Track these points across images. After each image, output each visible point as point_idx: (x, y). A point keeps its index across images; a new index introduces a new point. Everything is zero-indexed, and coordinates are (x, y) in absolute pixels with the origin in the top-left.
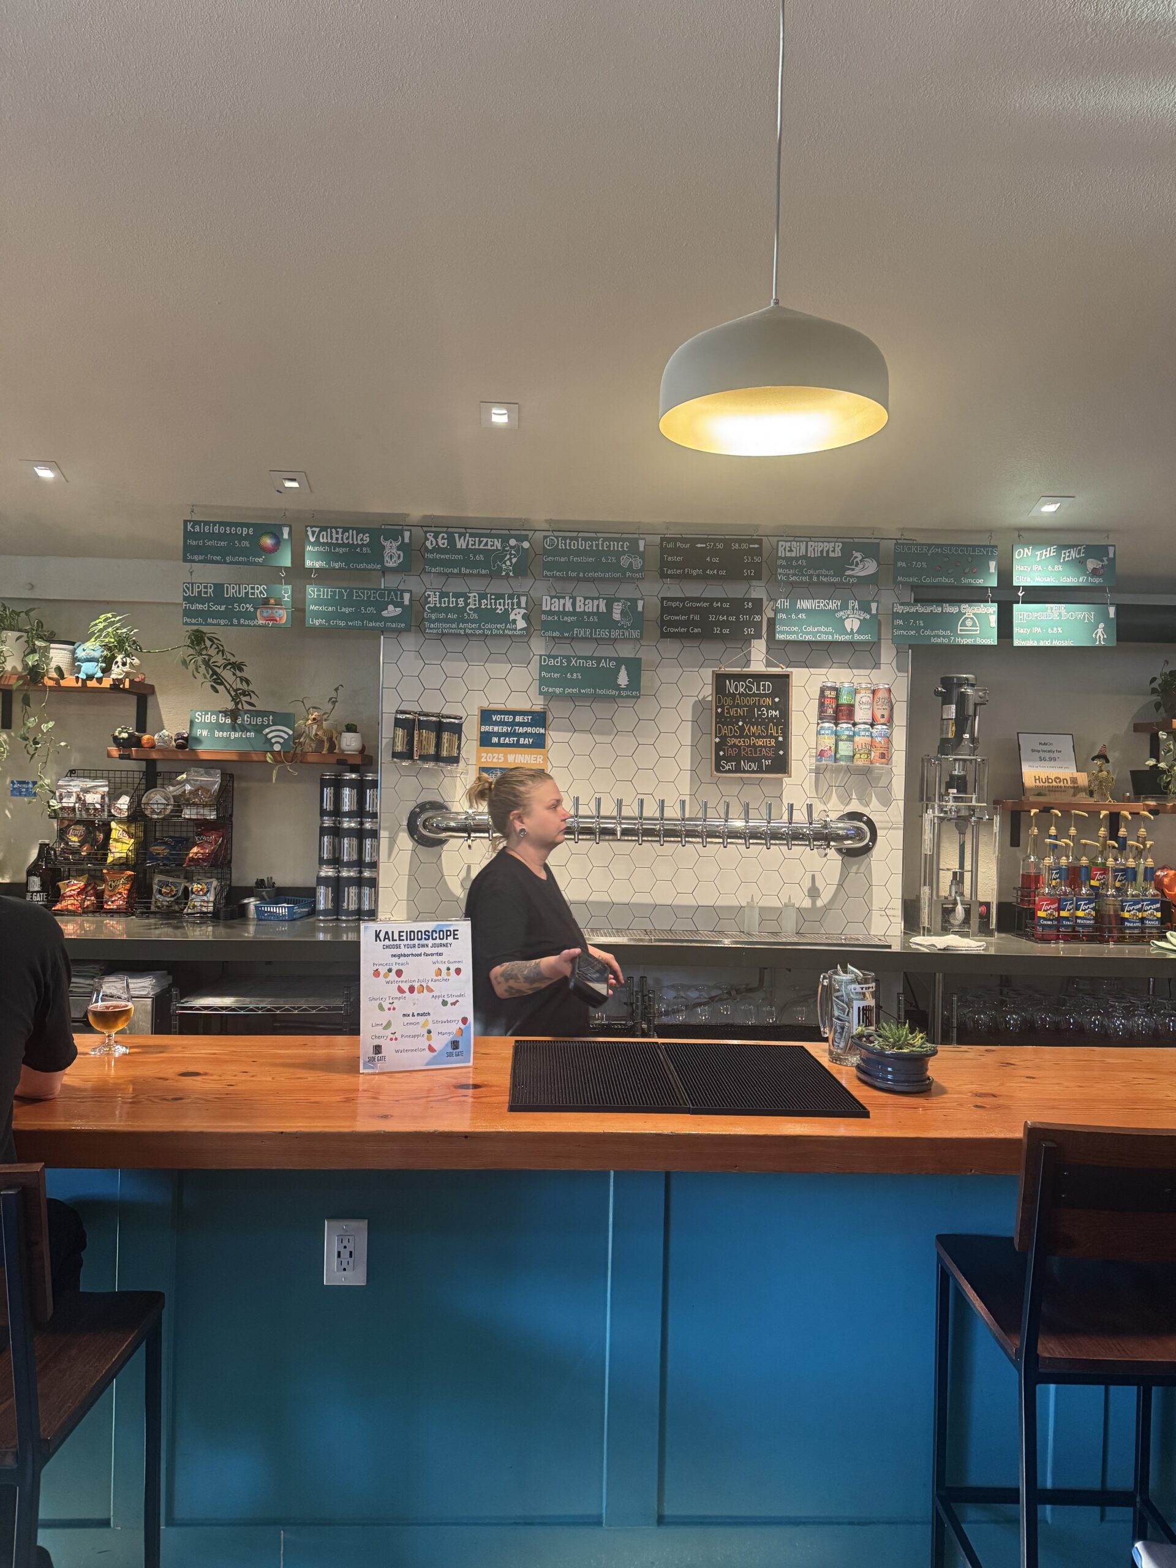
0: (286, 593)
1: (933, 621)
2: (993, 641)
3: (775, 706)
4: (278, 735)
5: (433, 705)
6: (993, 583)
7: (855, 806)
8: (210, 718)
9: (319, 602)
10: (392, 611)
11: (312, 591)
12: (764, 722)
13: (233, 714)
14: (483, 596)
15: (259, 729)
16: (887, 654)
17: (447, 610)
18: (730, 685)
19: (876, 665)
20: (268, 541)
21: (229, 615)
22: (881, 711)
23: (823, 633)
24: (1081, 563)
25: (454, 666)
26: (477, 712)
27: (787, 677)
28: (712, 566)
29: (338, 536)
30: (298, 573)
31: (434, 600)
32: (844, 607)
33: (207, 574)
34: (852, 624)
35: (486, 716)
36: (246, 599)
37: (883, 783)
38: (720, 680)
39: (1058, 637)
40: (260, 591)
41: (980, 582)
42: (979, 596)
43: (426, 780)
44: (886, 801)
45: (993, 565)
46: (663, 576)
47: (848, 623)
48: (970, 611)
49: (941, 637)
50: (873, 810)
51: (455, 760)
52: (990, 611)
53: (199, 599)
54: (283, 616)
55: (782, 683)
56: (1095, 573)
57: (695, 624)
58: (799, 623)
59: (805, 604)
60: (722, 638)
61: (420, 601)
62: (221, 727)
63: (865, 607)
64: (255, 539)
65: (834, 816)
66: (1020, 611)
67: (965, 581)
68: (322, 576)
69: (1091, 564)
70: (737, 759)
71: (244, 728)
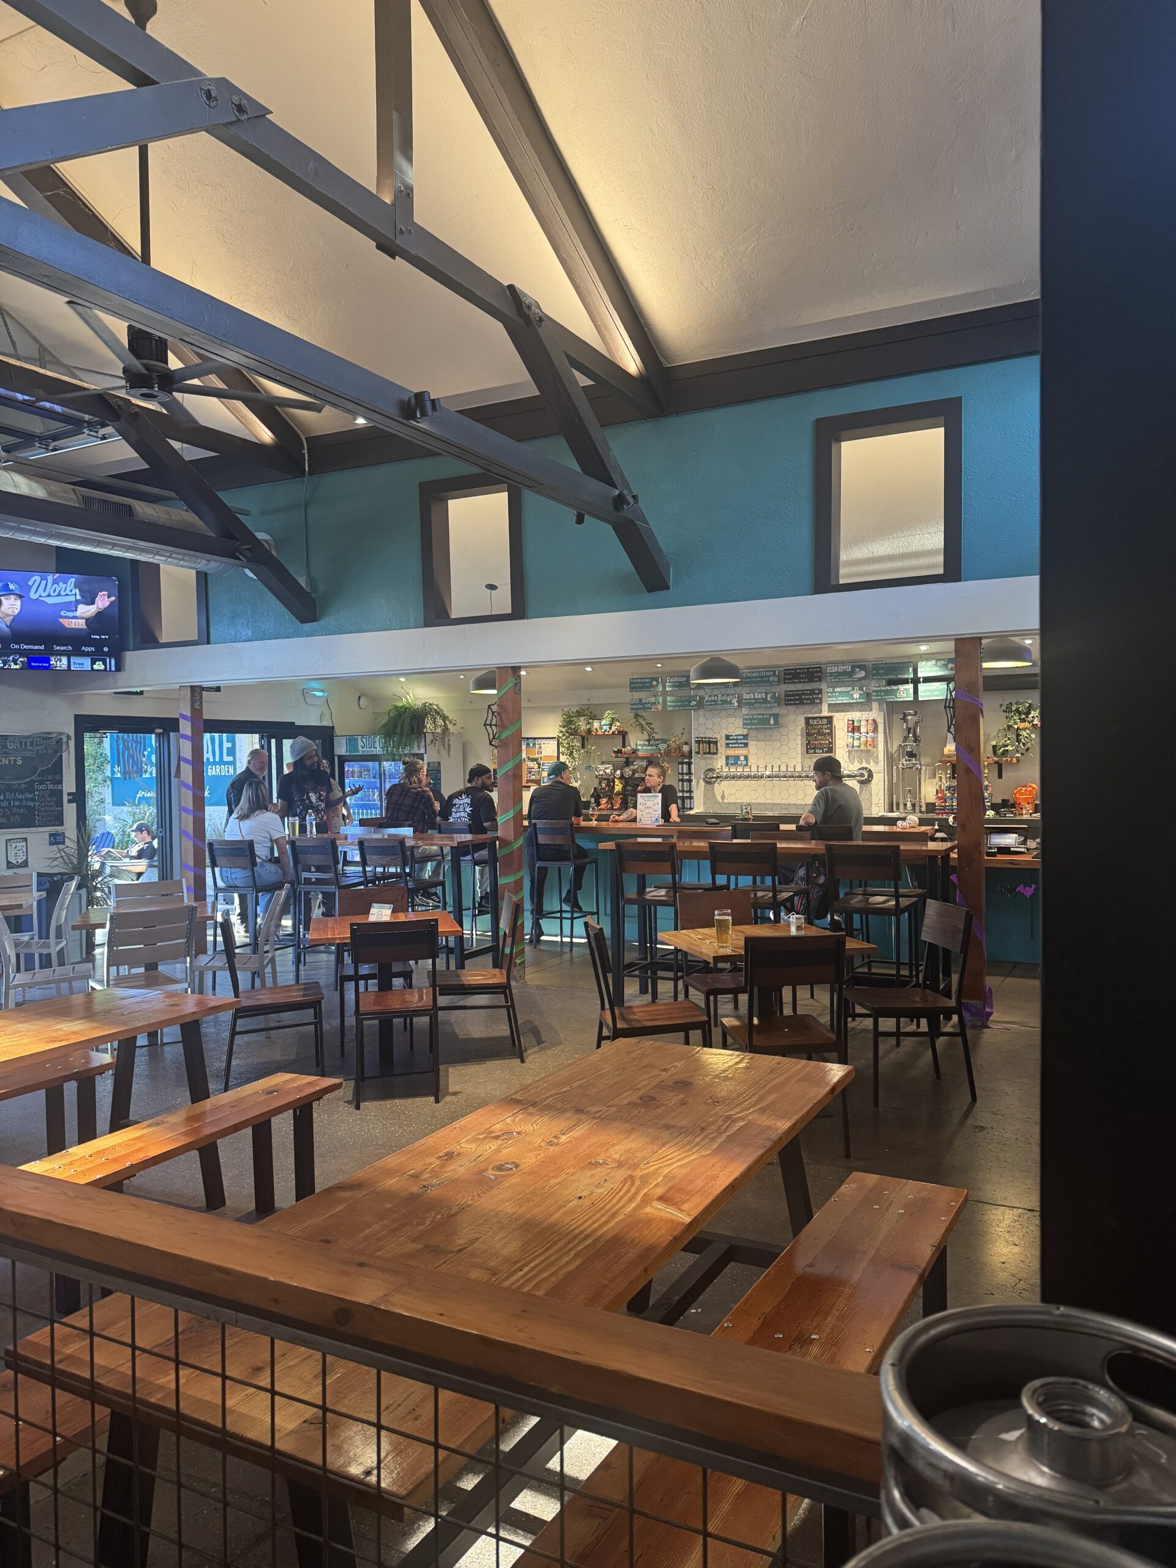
0: (661, 699)
1: (887, 693)
2: (911, 699)
3: (828, 728)
4: (663, 747)
5: (709, 734)
6: (912, 676)
7: (864, 765)
8: (642, 742)
9: (671, 702)
10: (693, 703)
11: (669, 698)
12: (824, 734)
13: (649, 741)
14: (723, 695)
15: (657, 745)
16: (875, 705)
17: (711, 701)
18: (811, 722)
19: (871, 710)
20: (655, 683)
21: (643, 709)
22: (871, 728)
23: (845, 700)
24: (946, 665)
25: (716, 720)
26: (724, 736)
27: (831, 717)
28: (803, 678)
29: (676, 679)
30: (665, 693)
31: (707, 698)
32: (853, 690)
33: (637, 695)
34: (856, 696)
35: (727, 737)
36: (649, 703)
37: (875, 755)
38: (807, 720)
39: (937, 695)
40: (653, 700)
41: (906, 676)
42: (905, 681)
43: (709, 762)
44: (877, 763)
45: (911, 669)
46: (785, 683)
47: (855, 696)
48: (902, 687)
49: (891, 698)
50: (872, 766)
51: (716, 753)
52: (910, 686)
53: (635, 704)
54: (660, 707)
55: (830, 719)
56: (952, 669)
57: (797, 700)
58: (836, 697)
59: (838, 689)
60: (807, 703)
61: (702, 698)
62: (645, 745)
63: (861, 689)
64: (650, 683)
65: (856, 769)
66: (922, 687)
67: (900, 676)
68: (671, 694)
69: (950, 666)
70: (815, 748)
71: (652, 745)
